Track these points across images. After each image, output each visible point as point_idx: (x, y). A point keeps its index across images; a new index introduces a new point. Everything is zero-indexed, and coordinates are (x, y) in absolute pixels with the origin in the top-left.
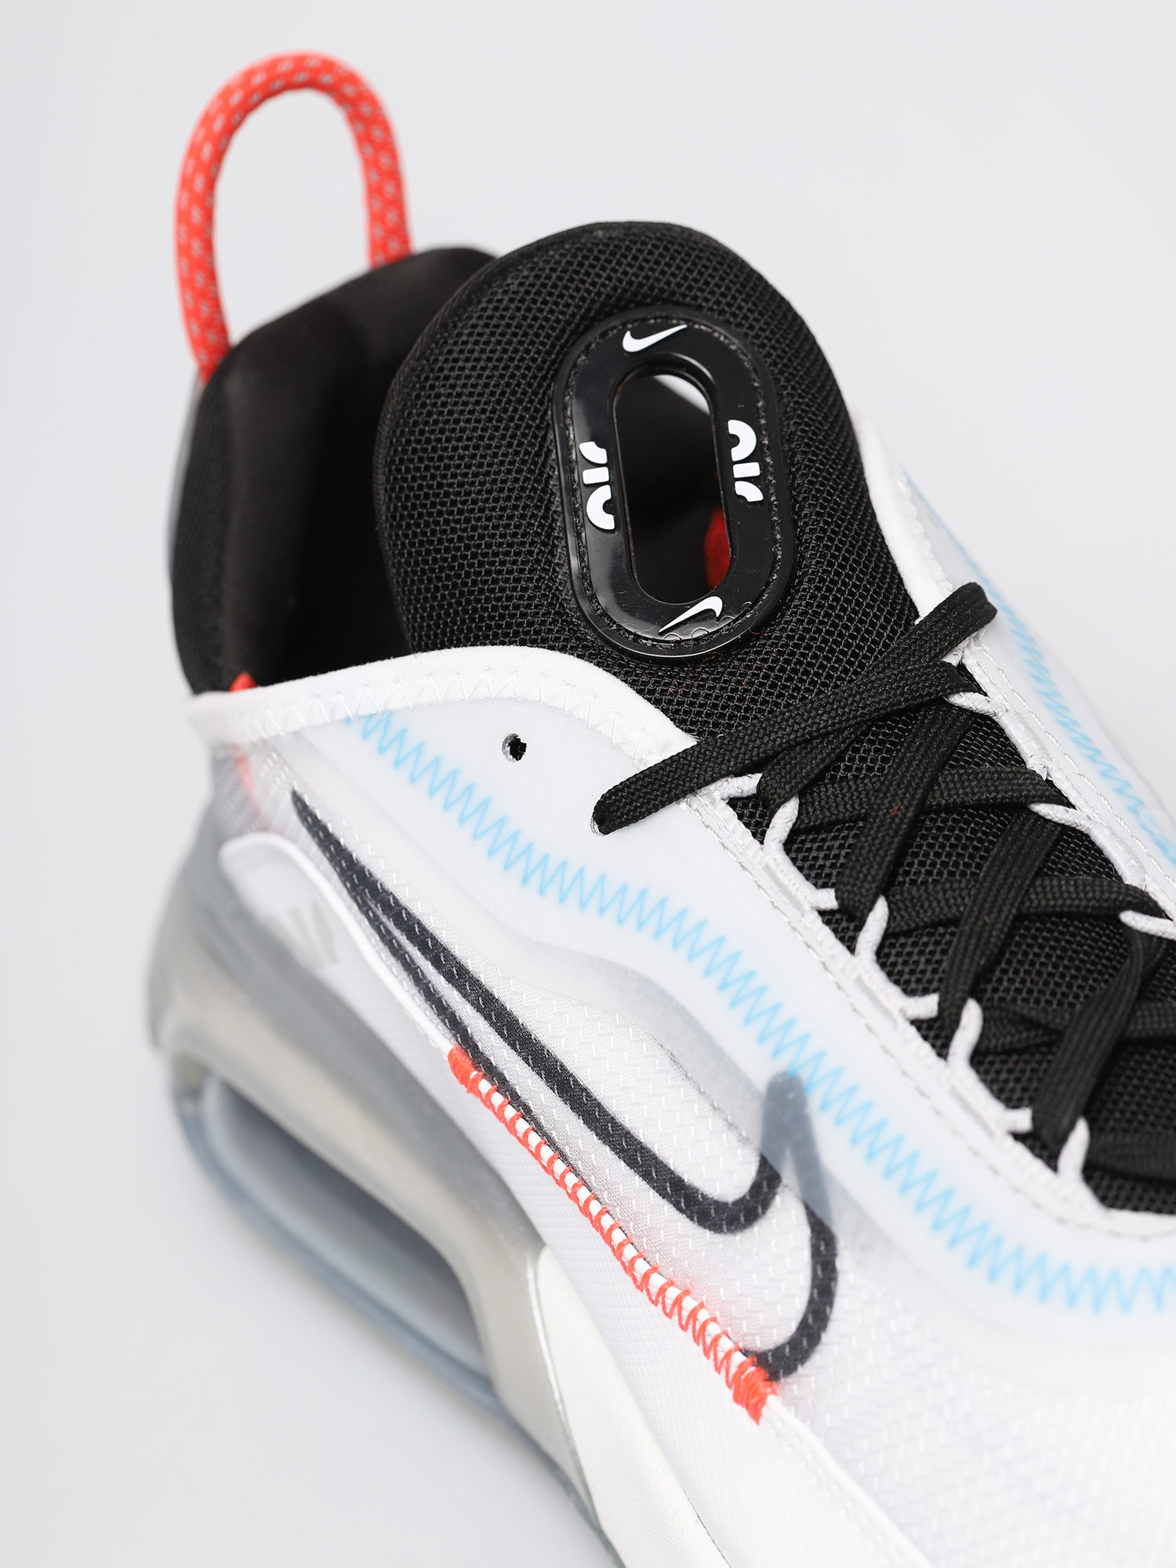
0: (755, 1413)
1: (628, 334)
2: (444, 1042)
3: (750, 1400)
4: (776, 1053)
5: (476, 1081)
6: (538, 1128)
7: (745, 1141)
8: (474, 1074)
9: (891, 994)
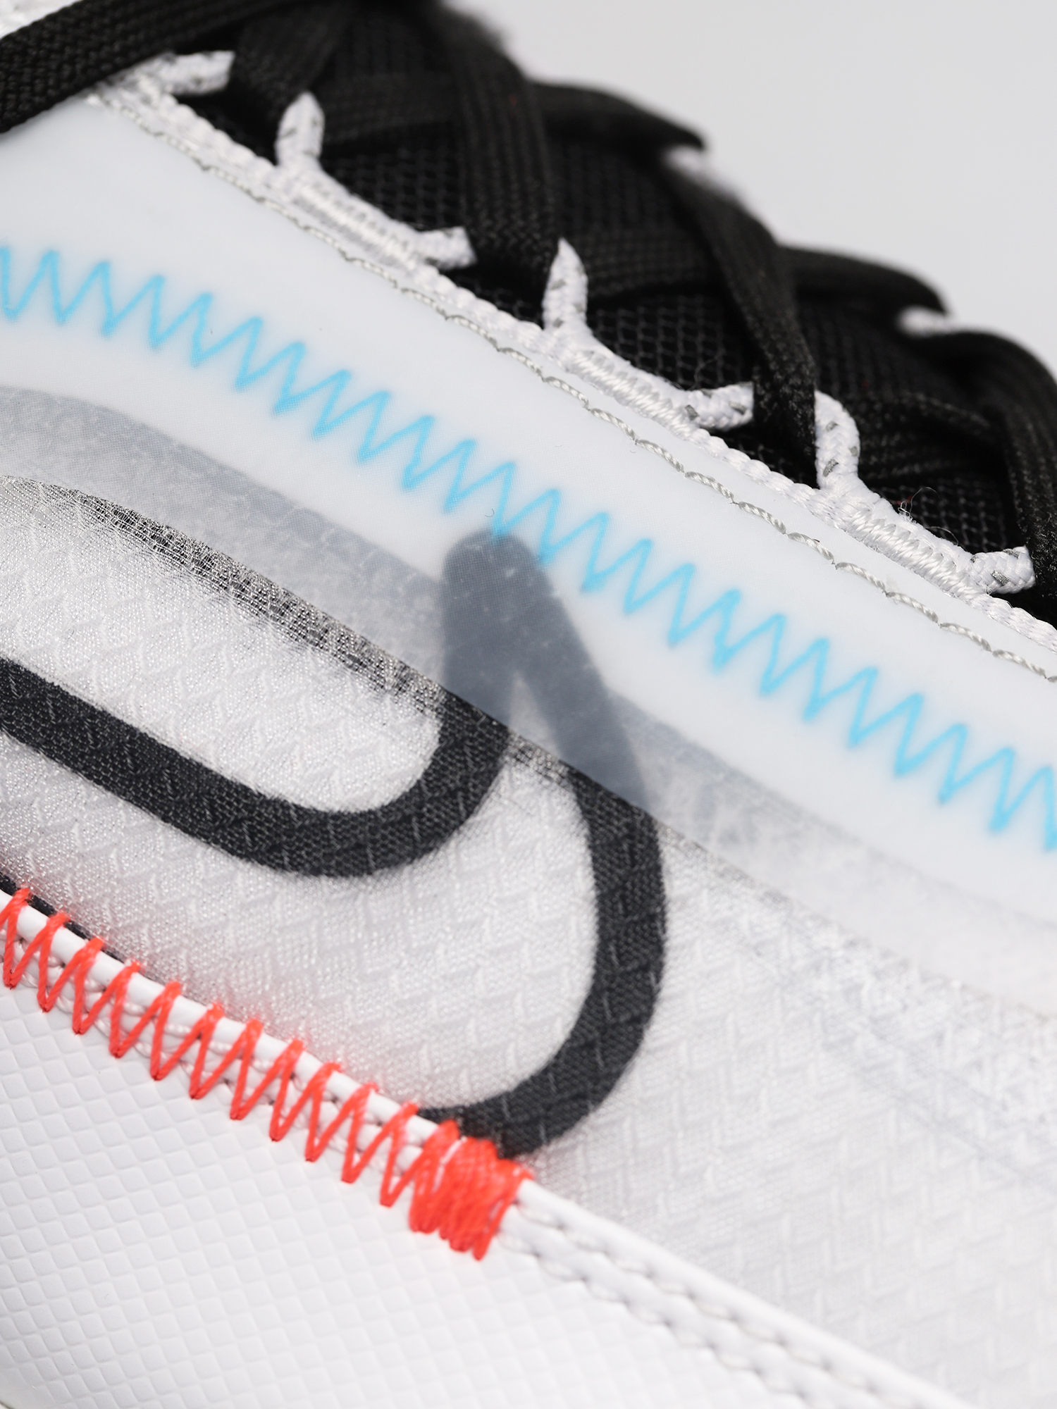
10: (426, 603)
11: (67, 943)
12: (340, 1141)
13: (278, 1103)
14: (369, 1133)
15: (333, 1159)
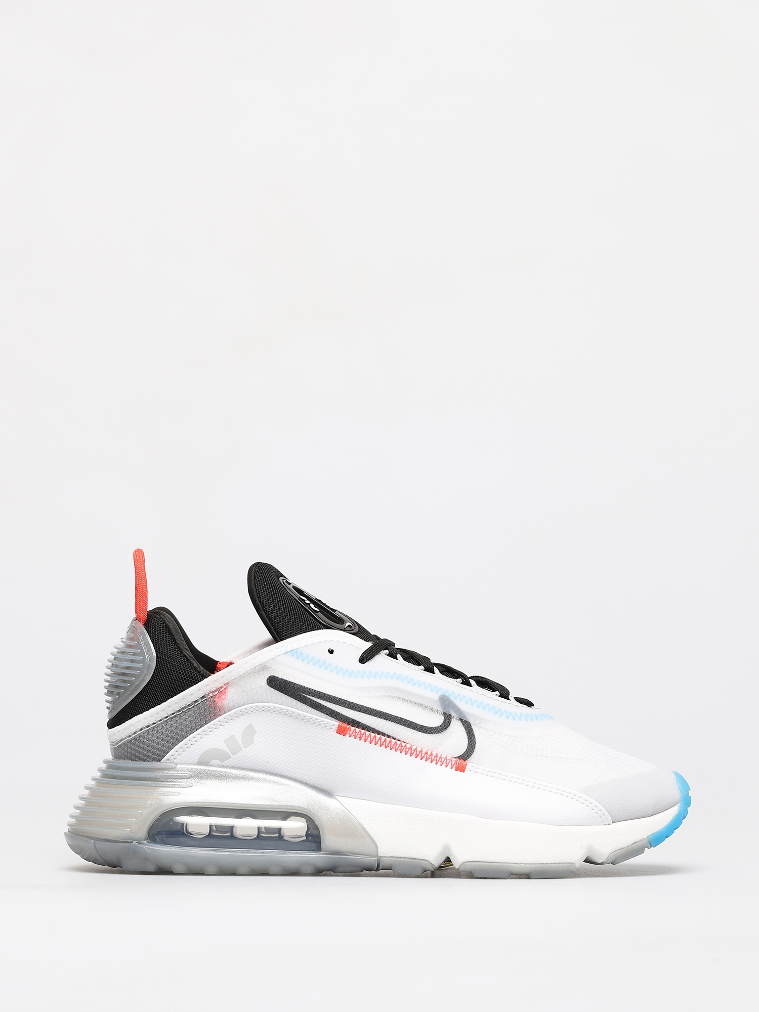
0: (464, 770)
2: (336, 723)
5: (349, 729)
7: (437, 712)
8: (348, 726)
10: (438, 703)
11: (404, 744)
12: (445, 763)
13: (441, 762)
14: (448, 761)
15: (444, 765)
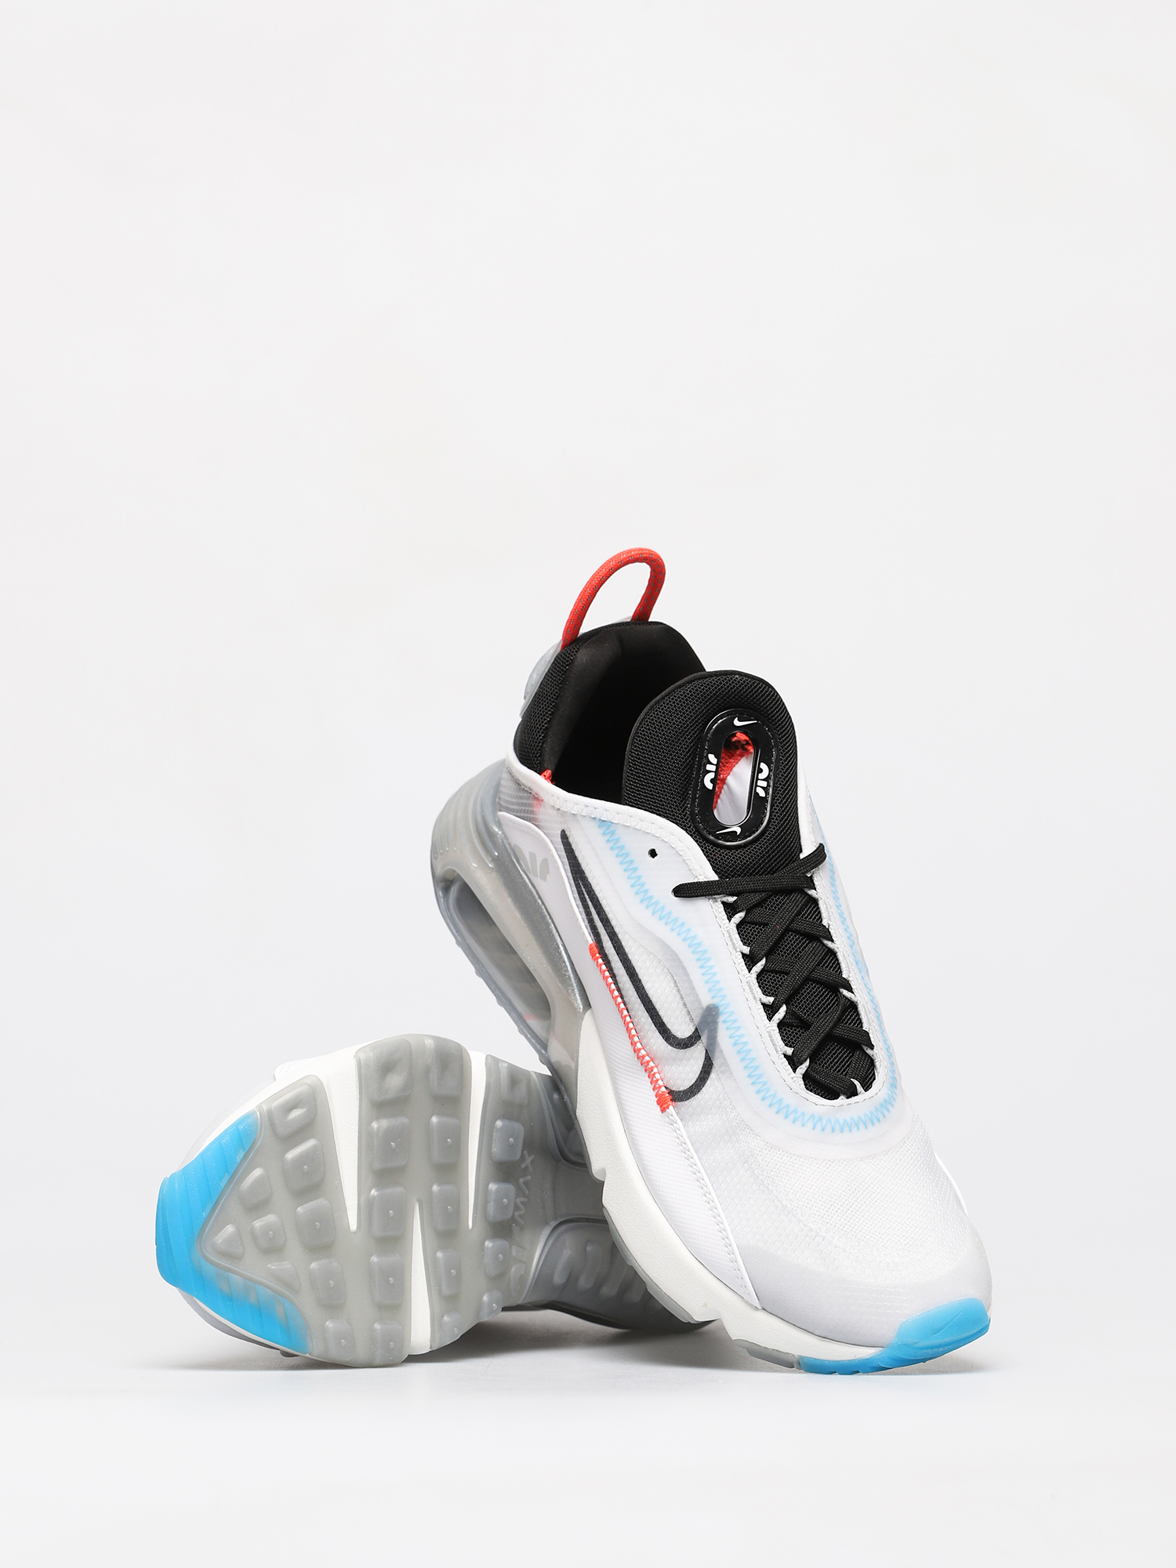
0: (663, 1110)
1: (737, 719)
2: (590, 940)
3: (662, 1105)
4: (713, 997)
5: (597, 958)
6: (619, 990)
7: (692, 1020)
8: (598, 955)
9: (758, 992)
12: (654, 1084)
13: (652, 1079)
15: (652, 1086)
